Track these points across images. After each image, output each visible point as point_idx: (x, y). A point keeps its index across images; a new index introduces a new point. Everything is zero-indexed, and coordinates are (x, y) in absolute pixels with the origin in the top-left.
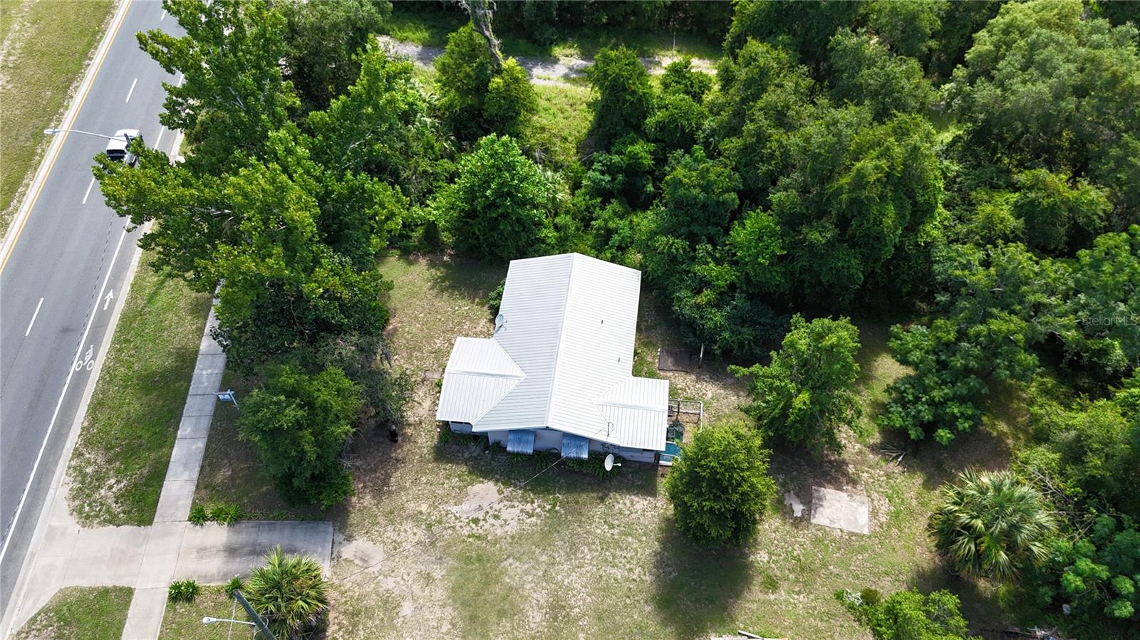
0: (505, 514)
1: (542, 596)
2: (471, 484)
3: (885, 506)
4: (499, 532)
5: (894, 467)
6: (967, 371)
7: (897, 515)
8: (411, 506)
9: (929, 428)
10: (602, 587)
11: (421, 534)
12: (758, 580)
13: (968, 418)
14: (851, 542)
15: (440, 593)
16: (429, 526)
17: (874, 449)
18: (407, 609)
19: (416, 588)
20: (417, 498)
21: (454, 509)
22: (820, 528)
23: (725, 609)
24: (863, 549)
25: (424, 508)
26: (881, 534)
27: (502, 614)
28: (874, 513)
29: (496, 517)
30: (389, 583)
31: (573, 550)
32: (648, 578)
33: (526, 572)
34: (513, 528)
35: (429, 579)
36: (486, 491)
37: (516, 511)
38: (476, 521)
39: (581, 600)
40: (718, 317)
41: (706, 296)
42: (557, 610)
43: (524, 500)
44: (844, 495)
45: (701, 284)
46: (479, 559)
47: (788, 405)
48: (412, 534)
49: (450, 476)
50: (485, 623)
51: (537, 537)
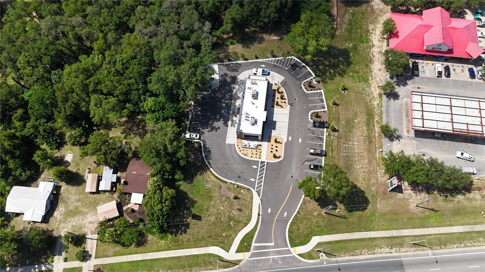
0: (61, 210)
1: (75, 203)
2: (54, 216)
3: (69, 151)
4: (64, 211)
5: (63, 149)
6: (48, 135)
7: (70, 150)
8: (56, 226)
9: (57, 142)
10: (75, 194)
11: (62, 224)
12: (78, 171)
13: (56, 137)
14: (74, 157)
15: (73, 219)
16: (61, 222)
17: (59, 151)
18: (74, 224)
19: (71, 223)
20: (55, 225)
21: (58, 219)
22: (71, 161)
23: (81, 176)
24: (75, 156)
25: (57, 224)
26: (73, 153)
27: (77, 209)
28: (70, 153)
29: (61, 211)
30: (70, 227)
31: (69, 199)
32: (75, 187)
33: (71, 206)
34: (63, 209)
35: (70, 221)
36: (56, 214)
37: (61, 208)
38: (61, 215)
39: (77, 197)
40: (28, 173)
41: (23, 174)
42: (78, 201)
43: (59, 207)
44: (66, 157)
45: (21, 175)
46: (68, 213)
47: (49, 163)
48: (62, 225)
49: (52, 220)
50: (78, 211)
51: (66, 204)
